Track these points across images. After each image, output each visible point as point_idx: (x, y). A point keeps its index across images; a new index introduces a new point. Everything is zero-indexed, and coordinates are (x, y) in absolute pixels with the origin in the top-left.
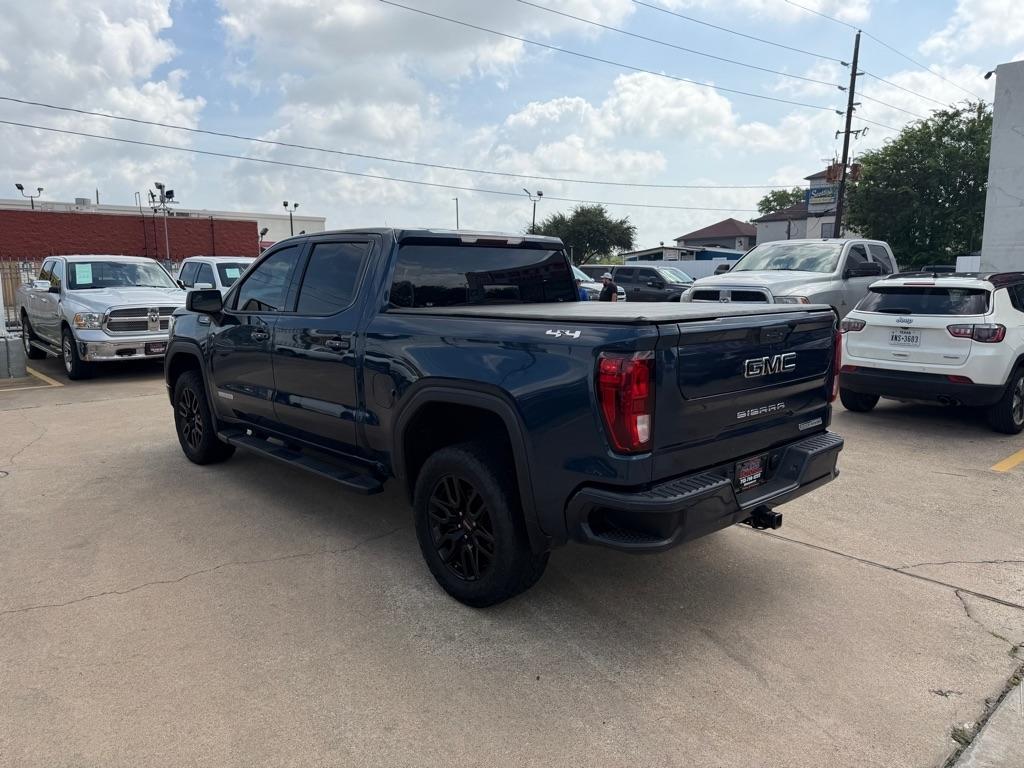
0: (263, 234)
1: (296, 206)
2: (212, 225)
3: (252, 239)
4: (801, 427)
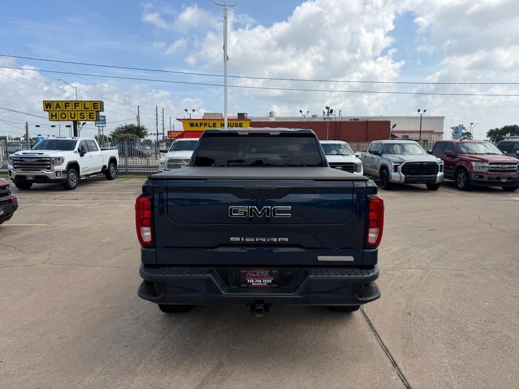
0: (393, 127)
1: (425, 111)
2: (367, 124)
3: (387, 130)
4: (321, 258)
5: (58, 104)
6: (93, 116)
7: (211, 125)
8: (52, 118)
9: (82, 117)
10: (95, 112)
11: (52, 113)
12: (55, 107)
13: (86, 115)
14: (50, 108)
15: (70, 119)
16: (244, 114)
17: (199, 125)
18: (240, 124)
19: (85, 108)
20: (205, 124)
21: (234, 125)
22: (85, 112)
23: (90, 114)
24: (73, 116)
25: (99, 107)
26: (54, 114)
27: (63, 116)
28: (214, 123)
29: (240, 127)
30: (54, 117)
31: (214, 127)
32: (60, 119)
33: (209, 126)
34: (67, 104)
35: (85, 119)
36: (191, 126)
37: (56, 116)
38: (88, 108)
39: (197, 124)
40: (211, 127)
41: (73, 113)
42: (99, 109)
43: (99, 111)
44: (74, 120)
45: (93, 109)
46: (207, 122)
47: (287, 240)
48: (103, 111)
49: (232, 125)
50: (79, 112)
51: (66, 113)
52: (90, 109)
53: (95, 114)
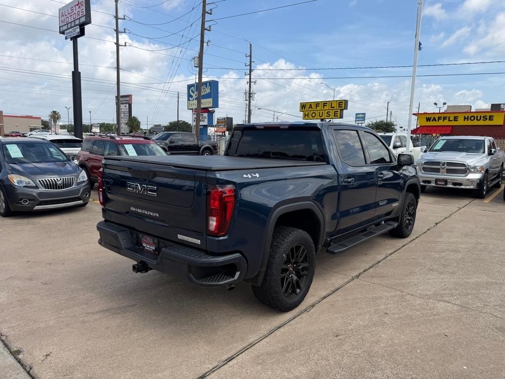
4: (180, 237)
5: (311, 105)
6: (337, 114)
7: (452, 118)
8: (305, 117)
9: (328, 115)
10: (339, 110)
11: (305, 113)
12: (308, 107)
13: (332, 113)
14: (305, 109)
15: (319, 117)
16: (500, 104)
17: (437, 119)
18: (490, 116)
19: (331, 107)
20: (445, 118)
21: (482, 118)
22: (331, 111)
23: (335, 112)
24: (321, 115)
25: (343, 106)
26: (307, 114)
27: (314, 115)
28: (455, 117)
29: (490, 120)
30: (306, 116)
31: (454, 120)
32: (311, 118)
33: (449, 120)
34: (317, 104)
35: (330, 117)
36: (427, 121)
37: (308, 115)
38: (334, 107)
39: (434, 118)
40: (452, 121)
41: (321, 112)
42: (343, 108)
43: (343, 110)
44: (321, 118)
45: (338, 108)
46: (447, 115)
47: (158, 215)
48: (347, 109)
49: (479, 119)
50: (326, 111)
51: (316, 112)
52: (335, 108)
53: (339, 112)
